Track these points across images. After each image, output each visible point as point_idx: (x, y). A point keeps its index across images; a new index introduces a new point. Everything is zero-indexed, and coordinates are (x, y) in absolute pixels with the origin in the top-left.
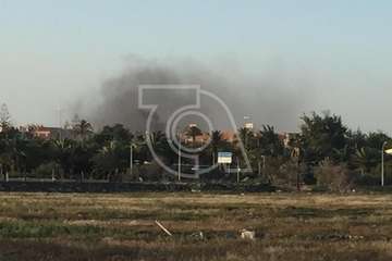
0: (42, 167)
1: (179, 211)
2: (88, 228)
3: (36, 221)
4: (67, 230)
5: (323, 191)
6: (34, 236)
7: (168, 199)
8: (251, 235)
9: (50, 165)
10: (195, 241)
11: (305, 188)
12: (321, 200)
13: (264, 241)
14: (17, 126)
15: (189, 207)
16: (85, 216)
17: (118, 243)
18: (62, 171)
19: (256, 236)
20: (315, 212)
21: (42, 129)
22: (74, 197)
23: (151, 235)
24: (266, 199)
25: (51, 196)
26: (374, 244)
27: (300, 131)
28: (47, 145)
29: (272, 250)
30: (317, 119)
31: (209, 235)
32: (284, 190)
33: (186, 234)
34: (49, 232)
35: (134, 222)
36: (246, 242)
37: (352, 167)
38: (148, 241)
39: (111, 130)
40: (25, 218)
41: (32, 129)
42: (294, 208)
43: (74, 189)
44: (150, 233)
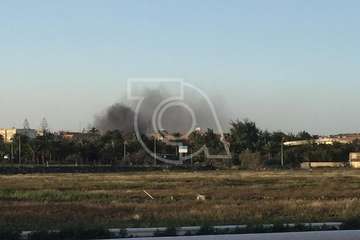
0: (69, 157)
1: (156, 183)
2: (101, 195)
3: (68, 192)
4: (88, 197)
5: (245, 169)
6: (68, 201)
7: (149, 176)
8: (203, 197)
9: (74, 156)
10: (168, 203)
11: (234, 167)
12: (244, 175)
13: (212, 201)
14: (52, 132)
15: (162, 181)
16: (99, 188)
17: (121, 204)
18: (81, 159)
19: (206, 198)
20: (241, 183)
21: (68, 133)
22: (90, 176)
23: (141, 199)
24: (210, 175)
25: (76, 175)
26: (280, 202)
27: (230, 132)
28: (72, 144)
29: (217, 206)
30: (240, 124)
31: (177, 198)
32: (221, 169)
33: (163, 197)
34: (77, 198)
35: (129, 191)
36: (200, 202)
37: (263, 154)
38: (139, 202)
39: (111, 133)
40: (61, 189)
41: (62, 133)
42: (228, 180)
43: (90, 170)
44: (140, 197)
